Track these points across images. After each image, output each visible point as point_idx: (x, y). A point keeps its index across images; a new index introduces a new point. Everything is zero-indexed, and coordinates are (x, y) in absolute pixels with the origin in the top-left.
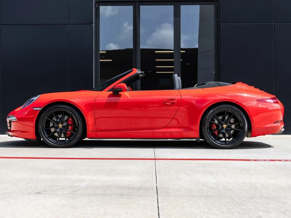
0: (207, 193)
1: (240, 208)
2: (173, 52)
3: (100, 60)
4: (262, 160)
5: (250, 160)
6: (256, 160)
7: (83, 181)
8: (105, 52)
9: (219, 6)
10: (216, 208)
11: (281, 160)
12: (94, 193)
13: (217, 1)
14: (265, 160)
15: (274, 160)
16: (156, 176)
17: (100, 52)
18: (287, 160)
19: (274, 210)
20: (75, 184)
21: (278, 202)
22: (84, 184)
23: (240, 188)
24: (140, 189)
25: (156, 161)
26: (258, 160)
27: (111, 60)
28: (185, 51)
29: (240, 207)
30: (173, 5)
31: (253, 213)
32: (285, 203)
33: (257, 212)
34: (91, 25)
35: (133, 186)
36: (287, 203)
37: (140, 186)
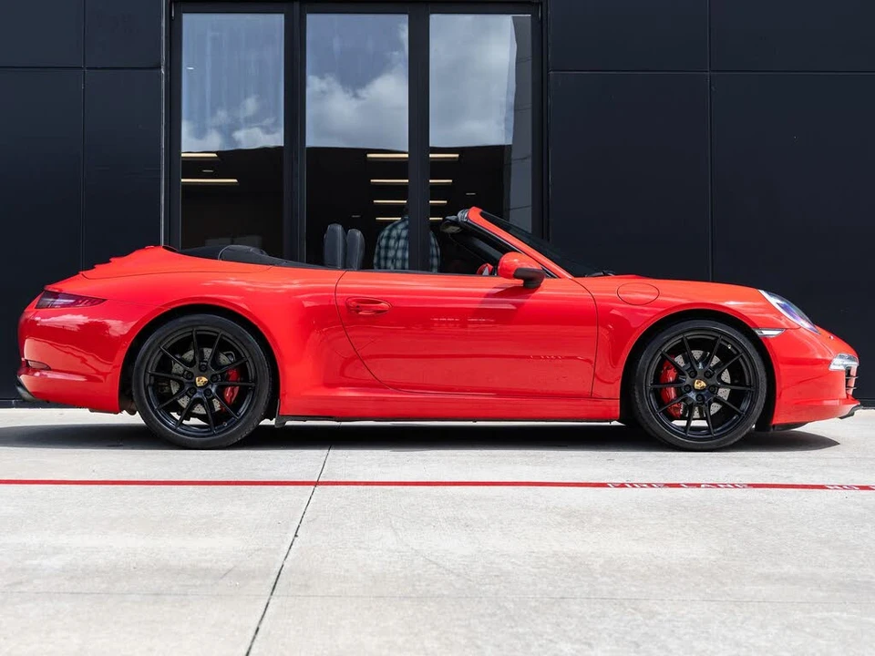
0: (428, 585)
1: (510, 630)
2: (407, 156)
3: (183, 180)
4: (641, 486)
5: (604, 485)
6: (623, 485)
7: (57, 551)
8: (215, 155)
9: (545, 18)
10: (435, 633)
11: (698, 486)
12: (75, 591)
13: (537, 4)
14: (650, 485)
15: (678, 486)
16: (296, 536)
17: (183, 155)
18: (716, 485)
19: (610, 636)
20: (28, 562)
21: (633, 611)
22: (56, 562)
23: (536, 570)
24: (225, 575)
25: (318, 488)
26: (631, 484)
27: (235, 181)
28: (457, 155)
29: (512, 627)
30: (406, 13)
31: (541, 646)
32: (652, 614)
33: (556, 643)
34: (155, 71)
35: (209, 565)
36: (660, 614)
37: (230, 565)
